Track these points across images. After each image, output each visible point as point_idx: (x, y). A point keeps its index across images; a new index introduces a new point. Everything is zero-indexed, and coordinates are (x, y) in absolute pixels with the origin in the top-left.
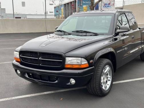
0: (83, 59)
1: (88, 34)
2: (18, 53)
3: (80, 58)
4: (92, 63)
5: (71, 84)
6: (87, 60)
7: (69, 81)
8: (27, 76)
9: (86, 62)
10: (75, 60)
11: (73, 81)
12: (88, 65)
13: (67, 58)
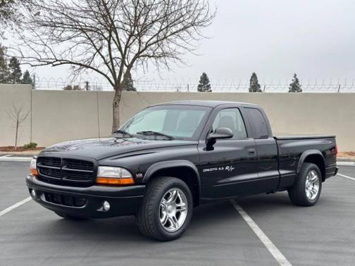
0: (124, 170)
1: (158, 137)
2: (35, 160)
3: (119, 169)
4: (141, 178)
5: (104, 209)
6: (131, 173)
7: (102, 205)
8: (43, 198)
9: (129, 175)
10: (113, 171)
11: (107, 206)
12: (132, 181)
13: (100, 168)
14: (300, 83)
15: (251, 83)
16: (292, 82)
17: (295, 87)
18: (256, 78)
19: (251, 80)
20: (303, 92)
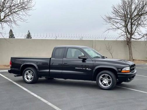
14: (31, 34)
15: (10, 34)
16: (28, 34)
17: (29, 36)
18: (12, 31)
19: (10, 32)
20: (32, 38)
